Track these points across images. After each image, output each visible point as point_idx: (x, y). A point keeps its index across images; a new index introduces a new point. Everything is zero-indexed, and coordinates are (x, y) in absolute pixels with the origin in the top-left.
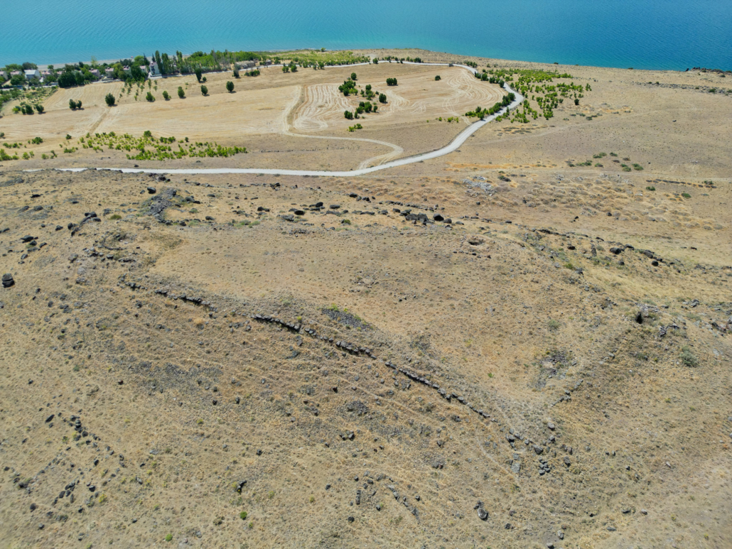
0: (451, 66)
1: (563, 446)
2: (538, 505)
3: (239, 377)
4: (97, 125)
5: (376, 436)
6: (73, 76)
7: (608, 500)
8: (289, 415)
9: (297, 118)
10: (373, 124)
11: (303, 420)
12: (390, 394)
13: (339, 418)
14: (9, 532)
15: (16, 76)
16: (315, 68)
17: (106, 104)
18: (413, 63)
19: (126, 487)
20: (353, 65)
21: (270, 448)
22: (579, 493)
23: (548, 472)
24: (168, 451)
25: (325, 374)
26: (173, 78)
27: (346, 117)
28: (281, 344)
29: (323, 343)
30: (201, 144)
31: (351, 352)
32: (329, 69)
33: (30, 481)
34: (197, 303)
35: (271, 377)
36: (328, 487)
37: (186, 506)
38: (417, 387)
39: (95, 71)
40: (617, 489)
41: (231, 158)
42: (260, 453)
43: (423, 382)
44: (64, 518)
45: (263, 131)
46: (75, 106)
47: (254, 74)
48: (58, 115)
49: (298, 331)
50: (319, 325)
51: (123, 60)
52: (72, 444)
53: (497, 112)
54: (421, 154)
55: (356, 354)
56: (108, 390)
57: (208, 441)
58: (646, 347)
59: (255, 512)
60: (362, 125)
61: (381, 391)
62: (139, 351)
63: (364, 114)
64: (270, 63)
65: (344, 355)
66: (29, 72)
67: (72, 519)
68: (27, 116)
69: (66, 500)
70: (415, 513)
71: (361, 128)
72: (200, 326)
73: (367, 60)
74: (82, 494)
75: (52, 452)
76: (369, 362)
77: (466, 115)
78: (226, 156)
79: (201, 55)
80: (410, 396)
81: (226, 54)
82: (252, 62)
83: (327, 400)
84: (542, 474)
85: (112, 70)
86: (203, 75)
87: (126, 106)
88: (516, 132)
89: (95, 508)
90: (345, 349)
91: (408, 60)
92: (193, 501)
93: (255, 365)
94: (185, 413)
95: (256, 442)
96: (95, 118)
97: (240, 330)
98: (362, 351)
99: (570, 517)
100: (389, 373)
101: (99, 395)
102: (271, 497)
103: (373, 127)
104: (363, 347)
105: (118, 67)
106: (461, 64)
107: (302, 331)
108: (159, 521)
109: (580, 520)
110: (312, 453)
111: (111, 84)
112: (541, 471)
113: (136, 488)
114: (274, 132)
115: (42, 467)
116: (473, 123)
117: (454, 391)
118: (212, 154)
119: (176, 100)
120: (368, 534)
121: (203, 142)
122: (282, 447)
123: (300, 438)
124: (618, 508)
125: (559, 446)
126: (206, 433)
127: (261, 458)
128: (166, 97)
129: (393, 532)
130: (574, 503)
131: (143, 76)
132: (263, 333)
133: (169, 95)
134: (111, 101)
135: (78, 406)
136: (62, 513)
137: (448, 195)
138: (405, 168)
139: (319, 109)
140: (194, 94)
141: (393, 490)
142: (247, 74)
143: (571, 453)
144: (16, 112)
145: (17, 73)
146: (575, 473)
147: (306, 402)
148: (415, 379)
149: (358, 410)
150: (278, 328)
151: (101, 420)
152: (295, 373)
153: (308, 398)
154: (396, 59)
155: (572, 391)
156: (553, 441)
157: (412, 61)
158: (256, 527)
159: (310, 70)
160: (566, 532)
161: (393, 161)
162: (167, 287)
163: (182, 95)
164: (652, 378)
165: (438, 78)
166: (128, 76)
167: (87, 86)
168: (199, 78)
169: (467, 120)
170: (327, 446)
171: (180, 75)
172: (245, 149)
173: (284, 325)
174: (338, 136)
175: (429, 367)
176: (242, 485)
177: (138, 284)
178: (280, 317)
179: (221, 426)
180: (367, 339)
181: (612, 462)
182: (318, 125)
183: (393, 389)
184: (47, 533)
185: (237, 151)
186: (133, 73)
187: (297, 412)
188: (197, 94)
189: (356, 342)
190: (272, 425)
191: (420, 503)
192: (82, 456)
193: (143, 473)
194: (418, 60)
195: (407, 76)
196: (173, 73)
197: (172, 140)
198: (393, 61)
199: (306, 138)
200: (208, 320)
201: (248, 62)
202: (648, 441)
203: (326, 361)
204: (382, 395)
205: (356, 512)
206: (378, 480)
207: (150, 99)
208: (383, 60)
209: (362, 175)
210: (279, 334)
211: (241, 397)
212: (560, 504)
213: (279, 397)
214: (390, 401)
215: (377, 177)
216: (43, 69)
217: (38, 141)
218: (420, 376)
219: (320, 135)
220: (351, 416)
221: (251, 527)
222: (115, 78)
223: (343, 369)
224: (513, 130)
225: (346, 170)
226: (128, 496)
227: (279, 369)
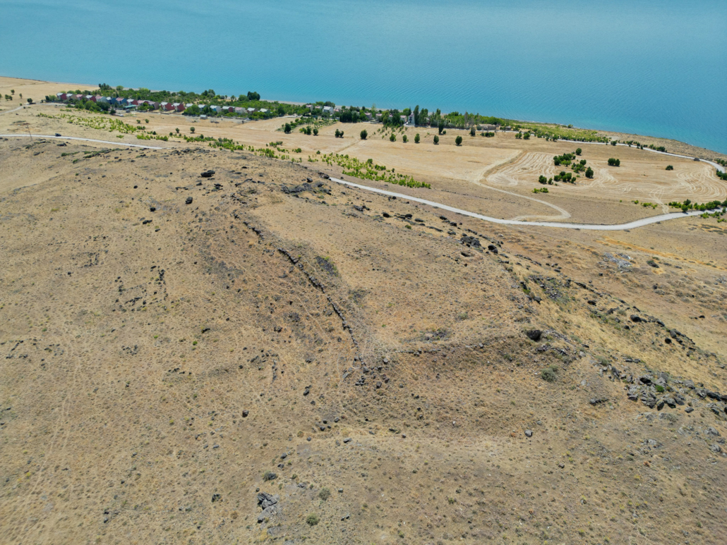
0: (696, 160)
1: (384, 375)
2: (339, 400)
3: (249, 279)
4: (343, 149)
5: (293, 335)
6: (350, 115)
7: (387, 418)
8: (258, 307)
9: (495, 173)
10: (561, 192)
11: (263, 313)
12: (318, 315)
13: (282, 319)
14: (101, 307)
15: (317, 109)
16: (547, 140)
17: (360, 137)
18: (655, 151)
19: (158, 309)
20: (589, 143)
21: (235, 319)
22: (371, 405)
23: (362, 385)
24: (188, 301)
25: (292, 292)
26: (422, 128)
27: (539, 181)
28: (281, 268)
29: (303, 275)
30: (401, 176)
31: (314, 284)
32: (560, 142)
33: (124, 290)
34: (258, 233)
35: (264, 284)
36: (245, 349)
37: (175, 328)
38: (335, 316)
39: (369, 114)
40: (399, 416)
41: (415, 189)
42: (228, 319)
43: (339, 314)
44: (125, 311)
45: (458, 177)
46: (339, 135)
47: (487, 135)
48: (325, 138)
49: (294, 263)
50: (308, 264)
51: (393, 109)
52: (153, 282)
53: (710, 209)
54: (584, 224)
55: (316, 286)
56: (188, 264)
57: (209, 304)
58: (517, 353)
59: (201, 345)
60: (549, 190)
61: (313, 311)
62: (215, 251)
63: (560, 183)
64: (509, 129)
65: (309, 285)
66: (327, 108)
67: (127, 313)
68: (306, 135)
69: (131, 303)
70: (274, 378)
71: (547, 192)
72: (250, 246)
73: (605, 140)
74: (139, 303)
75: (142, 282)
76: (320, 294)
77: (670, 204)
78: (411, 187)
79: (456, 115)
80: (327, 320)
81: (477, 116)
82: (494, 126)
83: (283, 307)
84: (357, 385)
85: (381, 115)
86: (444, 130)
87: (373, 141)
88: (715, 231)
89: (139, 312)
90: (312, 282)
91: (651, 147)
92: (179, 327)
93: (261, 275)
94: (210, 287)
95: (231, 314)
96: (345, 145)
97: (268, 254)
98: (320, 286)
99: (352, 414)
100: (326, 303)
101: (182, 265)
102: (215, 341)
103: (559, 194)
104: (323, 283)
105: (386, 113)
106: (711, 160)
107: (297, 264)
108: (158, 328)
109: (357, 418)
110: (253, 331)
111: (375, 125)
112: (358, 383)
113: (162, 310)
114: (466, 179)
115: (133, 286)
116: (671, 213)
117: (351, 325)
118: (402, 183)
119: (411, 143)
120: (243, 377)
121: (403, 175)
122: (241, 322)
123: (254, 321)
124: (389, 426)
125: (381, 374)
126: (212, 300)
127: (227, 322)
128: (405, 140)
129: (255, 382)
130: (362, 409)
131: (400, 123)
132: (277, 259)
133: (408, 138)
134: (364, 136)
135: (168, 266)
136: (125, 308)
137: (575, 260)
138: (555, 230)
139: (521, 170)
140: (428, 142)
141: (275, 363)
142: (483, 135)
143: (386, 382)
144: (301, 132)
145: (319, 107)
146: (378, 394)
147: (271, 304)
148: (336, 311)
149: (295, 318)
150: (286, 258)
151: (173, 277)
152: (278, 286)
153: (274, 302)
154: (638, 145)
155: (425, 352)
156: (380, 369)
157: (654, 149)
158: (196, 351)
159: (542, 140)
160: (341, 420)
161: (550, 222)
162: (250, 221)
163: (417, 140)
164: (503, 373)
165: (670, 168)
166: (389, 121)
167: (358, 124)
168: (440, 131)
169: (667, 208)
170: (264, 330)
171: (429, 127)
172: (430, 185)
173: (290, 258)
174: (520, 194)
175: (348, 307)
176: (206, 330)
177: (239, 216)
178: (291, 253)
179: (222, 300)
180: (328, 280)
181: (411, 401)
182: (509, 182)
183: (321, 313)
184: (114, 314)
185: (423, 186)
186: (393, 120)
187: (263, 307)
188: (430, 142)
189: (320, 280)
190: (245, 309)
191: (281, 375)
192: (152, 288)
193: (170, 306)
194: (662, 149)
195: (637, 161)
196: (424, 124)
197: (383, 168)
198: (634, 146)
199: (489, 189)
200: (256, 244)
201: (490, 125)
202: (454, 404)
203: (298, 286)
204: (312, 315)
205: (248, 365)
206: (272, 356)
207: (393, 139)
208: (624, 143)
209: (510, 224)
210: (285, 262)
211: (242, 289)
212: (353, 405)
213: (260, 296)
214: (314, 319)
215: (520, 229)
216: (338, 108)
217: (299, 151)
218: (339, 310)
219: (504, 190)
220: (288, 320)
221: (194, 349)
222: (380, 122)
223: (303, 293)
224: (712, 229)
225: (498, 218)
226: (155, 313)
227: (271, 282)
